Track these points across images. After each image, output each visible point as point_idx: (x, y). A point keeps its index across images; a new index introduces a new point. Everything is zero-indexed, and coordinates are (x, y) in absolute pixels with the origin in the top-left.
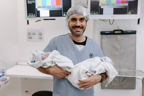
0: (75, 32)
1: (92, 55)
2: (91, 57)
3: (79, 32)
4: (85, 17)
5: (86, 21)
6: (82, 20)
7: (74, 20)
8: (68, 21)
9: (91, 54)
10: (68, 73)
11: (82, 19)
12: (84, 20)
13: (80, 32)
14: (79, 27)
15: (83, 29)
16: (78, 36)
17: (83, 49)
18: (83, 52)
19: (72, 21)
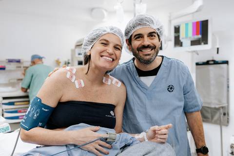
0: (142, 56)
1: (171, 88)
2: (170, 91)
3: (149, 55)
5: (158, 36)
6: (152, 36)
7: (138, 38)
9: (170, 86)
12: (155, 36)
13: (152, 55)
14: (148, 47)
15: (156, 49)
16: (148, 62)
19: (136, 39)
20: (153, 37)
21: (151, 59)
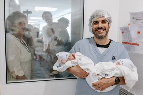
0: (98, 34)
2: (113, 60)
4: (107, 19)
5: (109, 23)
7: (96, 23)
8: (91, 25)
9: (113, 57)
10: (87, 75)
11: (103, 22)
12: (106, 22)
13: (103, 33)
14: (101, 28)
15: (106, 30)
17: (105, 52)
18: (104, 55)
19: (95, 24)
20: (105, 23)
21: (102, 35)
